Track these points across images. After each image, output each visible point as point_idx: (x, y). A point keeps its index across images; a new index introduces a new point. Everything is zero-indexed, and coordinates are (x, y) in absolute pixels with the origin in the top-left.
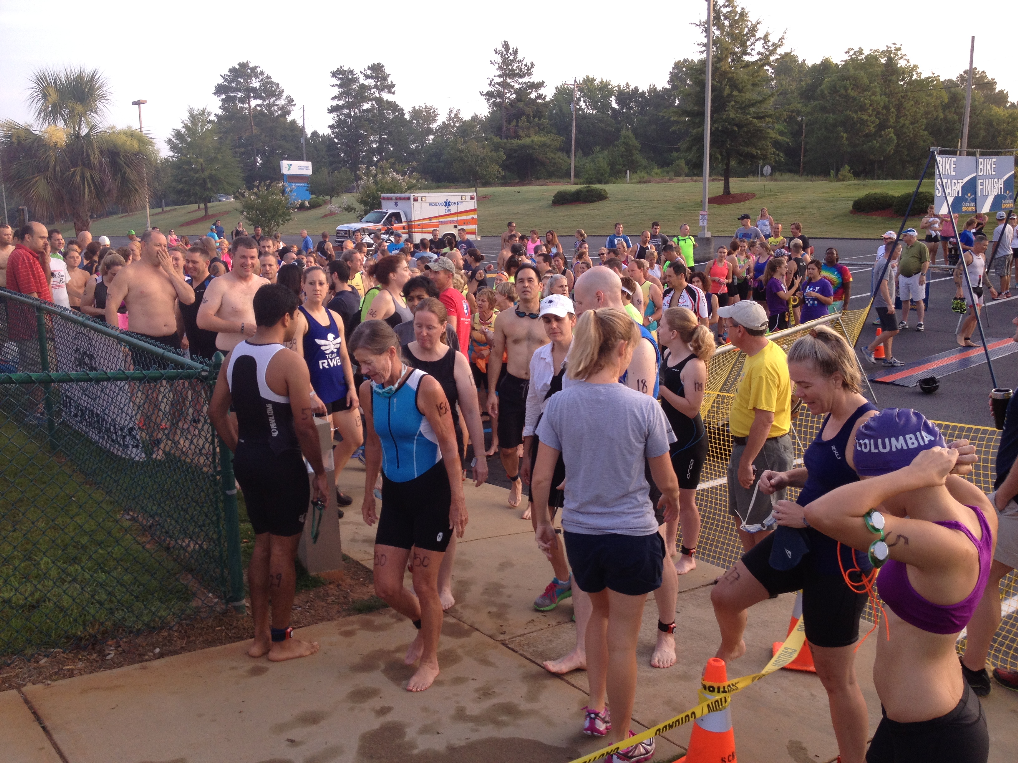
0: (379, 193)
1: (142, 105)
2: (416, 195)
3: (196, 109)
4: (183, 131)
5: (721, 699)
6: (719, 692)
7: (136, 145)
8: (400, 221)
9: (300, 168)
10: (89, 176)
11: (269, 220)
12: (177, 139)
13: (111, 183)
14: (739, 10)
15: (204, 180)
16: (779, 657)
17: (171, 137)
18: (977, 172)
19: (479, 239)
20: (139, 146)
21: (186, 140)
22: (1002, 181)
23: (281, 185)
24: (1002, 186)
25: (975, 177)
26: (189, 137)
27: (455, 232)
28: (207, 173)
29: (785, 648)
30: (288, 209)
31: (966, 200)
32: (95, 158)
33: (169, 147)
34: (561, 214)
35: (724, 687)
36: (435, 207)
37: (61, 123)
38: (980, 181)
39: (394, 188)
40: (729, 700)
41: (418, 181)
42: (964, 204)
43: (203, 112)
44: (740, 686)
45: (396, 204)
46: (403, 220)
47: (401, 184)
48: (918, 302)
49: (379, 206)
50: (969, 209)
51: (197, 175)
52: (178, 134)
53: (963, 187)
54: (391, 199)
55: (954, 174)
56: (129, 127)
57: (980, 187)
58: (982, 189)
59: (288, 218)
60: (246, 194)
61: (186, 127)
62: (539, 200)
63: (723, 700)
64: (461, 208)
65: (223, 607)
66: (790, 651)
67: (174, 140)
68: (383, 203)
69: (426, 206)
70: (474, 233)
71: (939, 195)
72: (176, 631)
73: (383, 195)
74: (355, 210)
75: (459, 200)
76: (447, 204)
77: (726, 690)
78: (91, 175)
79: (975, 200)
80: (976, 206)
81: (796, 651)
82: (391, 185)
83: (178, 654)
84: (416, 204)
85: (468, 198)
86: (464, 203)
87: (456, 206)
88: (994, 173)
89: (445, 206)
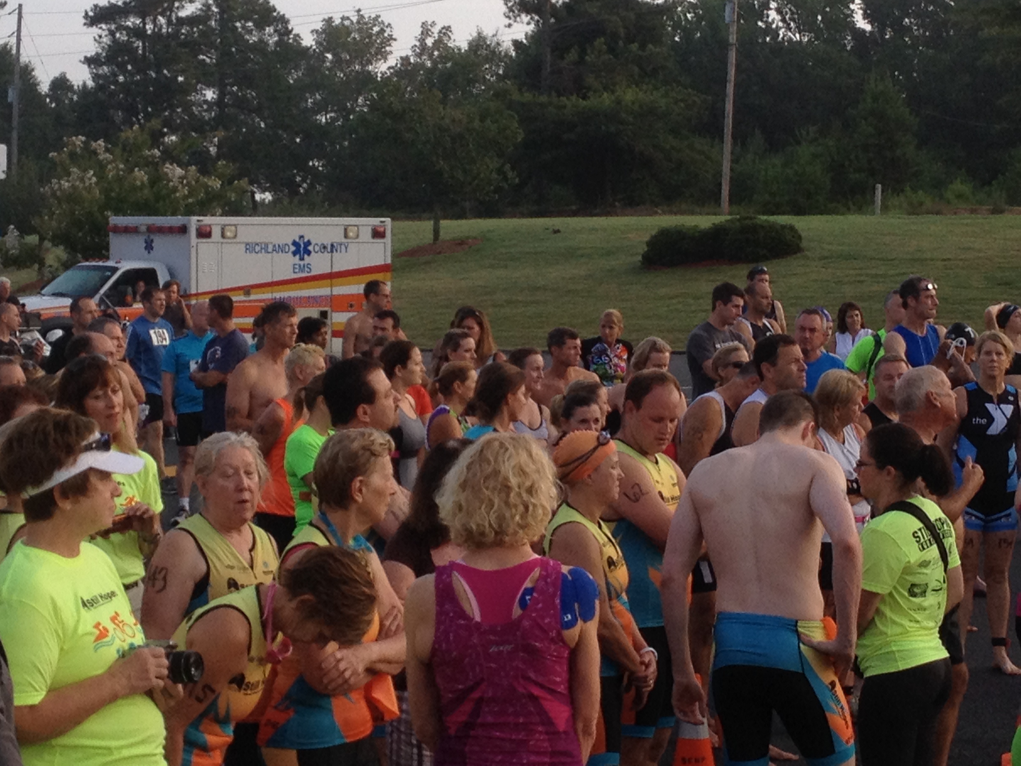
0: (108, 213)
2: (207, 220)
36: (263, 256)
39: (151, 201)
45: (149, 247)
49: (102, 252)
54: (136, 230)
64: (342, 262)
68: (115, 241)
69: (234, 252)
73: (115, 220)
75: (336, 236)
76: (302, 248)
84: (205, 246)
85: (366, 234)
86: (353, 248)
87: (327, 256)
89: (294, 254)
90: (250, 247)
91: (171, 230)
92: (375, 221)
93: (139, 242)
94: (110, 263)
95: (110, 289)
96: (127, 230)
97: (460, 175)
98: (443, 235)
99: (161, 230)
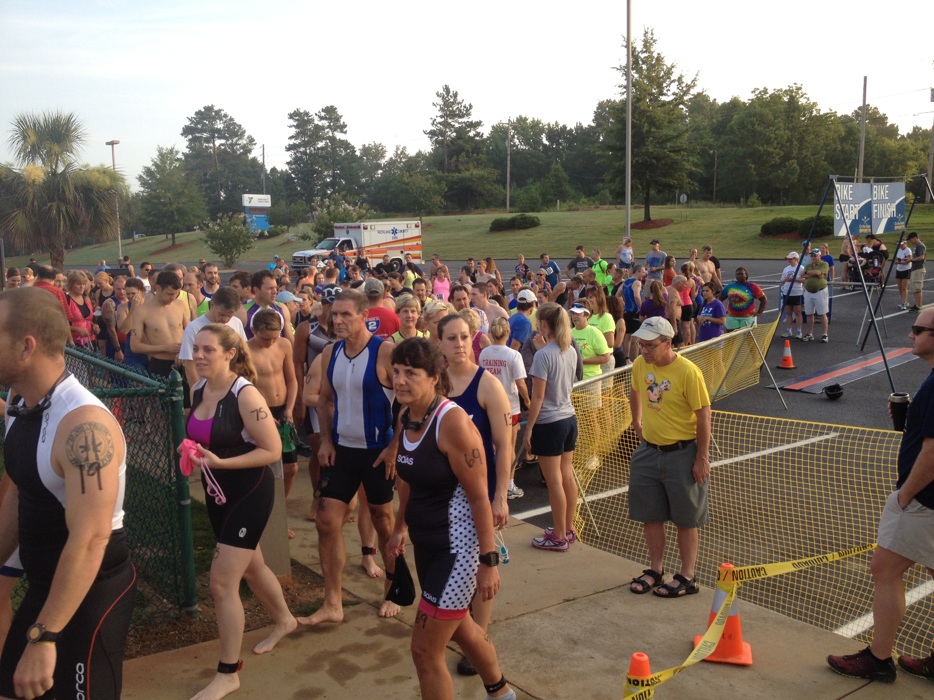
0: (332, 222)
1: (115, 145)
2: (366, 224)
3: (165, 148)
4: (153, 168)
5: (645, 692)
6: (643, 685)
7: (108, 181)
8: (352, 249)
9: (260, 200)
10: (64, 209)
11: (231, 249)
12: (147, 176)
13: (84, 216)
14: (655, 55)
15: (172, 213)
16: (699, 650)
17: (142, 174)
18: (872, 197)
19: (423, 263)
20: (111, 182)
21: (156, 177)
22: (894, 205)
23: (242, 216)
24: (895, 210)
25: (870, 202)
26: (158, 173)
27: (401, 257)
28: (174, 207)
29: (705, 642)
30: (249, 237)
31: (862, 223)
32: (70, 194)
33: (140, 183)
34: (498, 239)
35: (648, 681)
36: (383, 234)
37: (39, 162)
38: (875, 205)
39: (346, 218)
40: (652, 692)
41: (367, 211)
42: (861, 226)
43: (171, 151)
44: (662, 679)
45: (348, 232)
46: (354, 247)
47: (352, 214)
48: (822, 316)
49: (332, 235)
50: (866, 230)
51: (165, 208)
52: (148, 171)
53: (860, 211)
54: (343, 227)
55: (851, 199)
56: (102, 165)
57: (875, 211)
58: (877, 213)
59: (248, 246)
60: (210, 225)
61: (155, 164)
62: (478, 227)
63: (647, 693)
64: (407, 235)
65: (177, 612)
66: (709, 644)
67: (144, 177)
68: (336, 231)
69: (375, 233)
70: (419, 258)
71: (838, 218)
72: (132, 636)
73: (336, 224)
74: (310, 238)
75: (405, 227)
76: (394, 232)
77: (650, 683)
78: (67, 210)
79: (870, 223)
81: (714, 644)
82: (343, 215)
83: (133, 658)
84: (366, 232)
85: (413, 226)
86: (409, 230)
87: (402, 233)
88: (887, 198)
89: (392, 233)
90: (379, 232)
91: (355, 227)
92: (416, 222)
94: (337, 238)
96: (340, 228)
97: (428, 203)
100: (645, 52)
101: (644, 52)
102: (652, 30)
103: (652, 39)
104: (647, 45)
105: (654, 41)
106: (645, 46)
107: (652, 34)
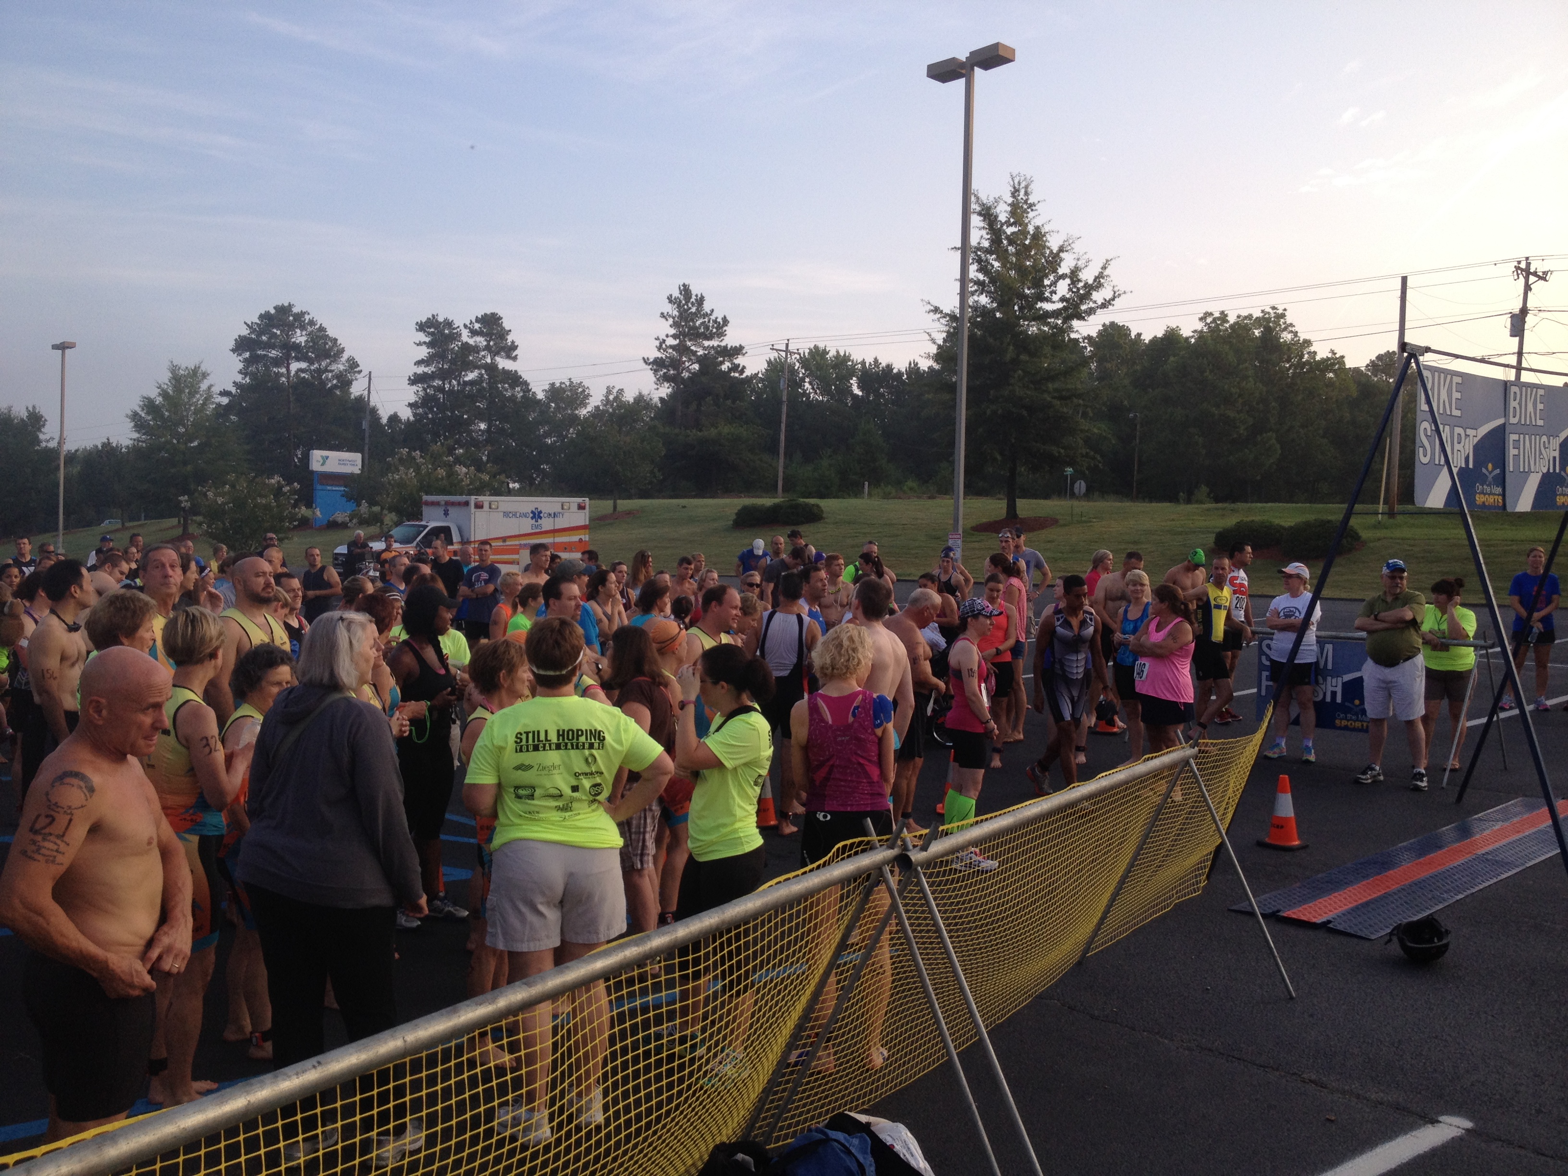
0: (422, 494)
1: (67, 351)
2: (482, 499)
3: (183, 367)
4: (159, 400)
9: (342, 462)
11: (247, 539)
12: (148, 413)
17: (138, 409)
18: (1506, 414)
21: (163, 415)
22: (1556, 443)
23: (273, 481)
24: (1557, 454)
25: (1503, 426)
26: (166, 409)
28: (191, 467)
30: (282, 519)
31: (1483, 480)
33: (132, 424)
36: (514, 520)
38: (1514, 437)
39: (452, 486)
42: (1479, 487)
43: (195, 371)
45: (446, 514)
47: (462, 480)
48: (1410, 724)
49: (418, 516)
50: (1491, 500)
51: (173, 470)
52: (150, 405)
53: (1478, 448)
54: (439, 504)
55: (1457, 413)
57: (1512, 452)
58: (1517, 456)
61: (164, 394)
62: (715, 519)
64: (561, 523)
67: (143, 415)
68: (426, 510)
69: (497, 517)
71: (1425, 460)
73: (426, 498)
75: (557, 508)
76: (537, 515)
79: (1501, 481)
80: (1504, 495)
82: (444, 483)
84: (479, 513)
85: (574, 507)
86: (566, 515)
87: (551, 520)
88: (1540, 423)
89: (532, 518)
90: (506, 514)
91: (459, 504)
92: (580, 500)
93: (440, 511)
94: (423, 523)
95: (423, 537)
96: (433, 504)
97: (629, 474)
98: (619, 508)
99: (453, 504)
100: (1014, 224)
101: (1011, 225)
102: (1026, 187)
103: (1026, 202)
104: (1018, 211)
105: (1031, 206)
106: (1013, 213)
107: (1026, 194)
